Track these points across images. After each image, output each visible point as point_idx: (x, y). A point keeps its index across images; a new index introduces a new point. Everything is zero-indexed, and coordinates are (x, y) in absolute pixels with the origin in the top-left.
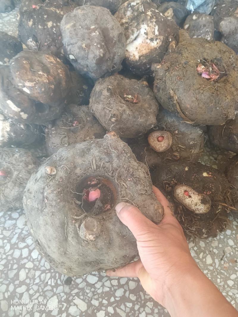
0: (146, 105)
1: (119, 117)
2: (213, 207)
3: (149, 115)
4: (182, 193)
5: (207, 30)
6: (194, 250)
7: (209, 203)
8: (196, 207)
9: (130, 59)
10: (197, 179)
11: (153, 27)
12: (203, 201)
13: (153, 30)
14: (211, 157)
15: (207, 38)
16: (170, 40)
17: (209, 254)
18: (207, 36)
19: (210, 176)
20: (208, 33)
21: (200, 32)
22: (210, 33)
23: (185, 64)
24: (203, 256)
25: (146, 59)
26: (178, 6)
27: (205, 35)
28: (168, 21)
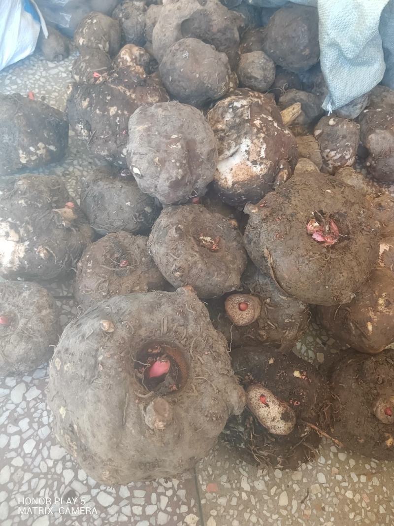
0: (229, 258)
1: (186, 271)
2: (298, 427)
3: (230, 273)
4: (257, 398)
5: (347, 144)
6: (264, 480)
7: (292, 421)
8: (273, 423)
9: (219, 183)
10: (284, 379)
11: (260, 145)
12: (285, 417)
13: (259, 149)
14: (318, 340)
15: (346, 155)
16: (281, 167)
17: (285, 490)
18: (345, 152)
19: (304, 377)
20: (347, 148)
21: (336, 145)
22: (351, 148)
23: (292, 215)
24: (276, 492)
25: (242, 188)
26: (310, 99)
27: (344, 150)
28: (284, 135)
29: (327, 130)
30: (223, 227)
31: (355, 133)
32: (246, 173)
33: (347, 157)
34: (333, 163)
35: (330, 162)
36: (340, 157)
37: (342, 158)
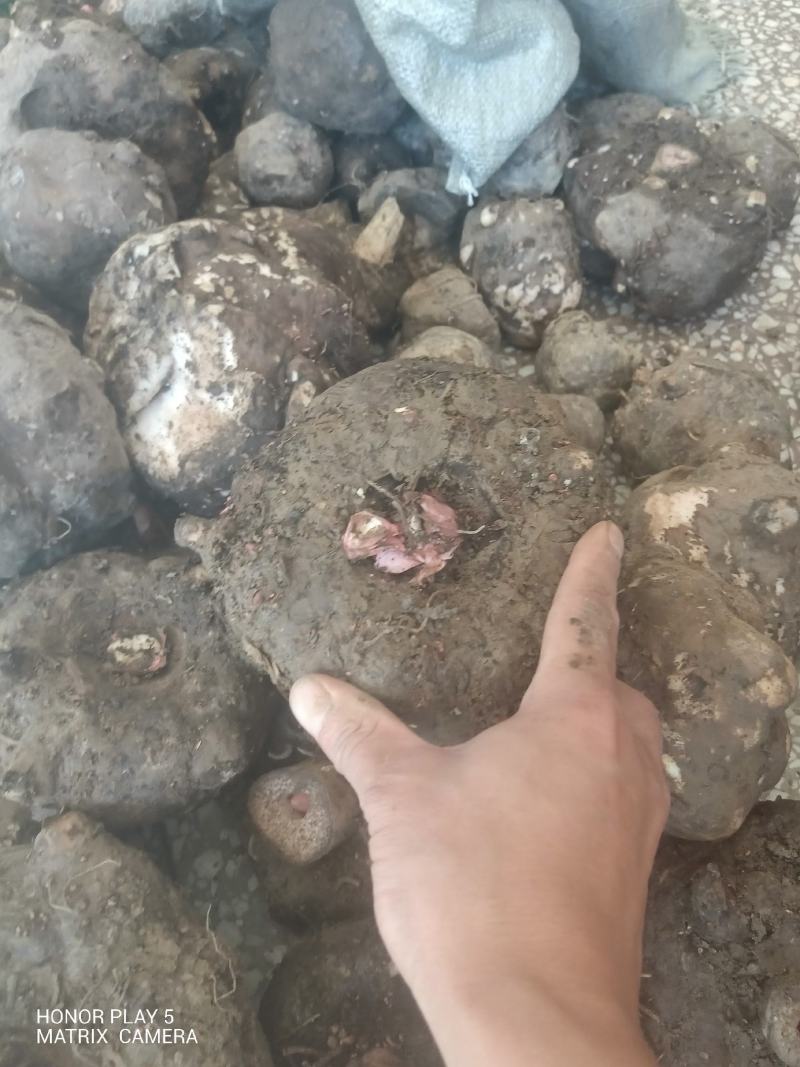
5: (541, 257)
9: (151, 472)
11: (214, 336)
13: (216, 350)
15: (551, 284)
16: (295, 377)
18: (546, 278)
20: (547, 268)
21: (516, 269)
22: (557, 265)
23: (294, 521)
25: (203, 469)
26: (424, 182)
27: (540, 275)
28: (294, 291)
29: (483, 239)
30: (170, 595)
31: (556, 225)
32: (206, 424)
33: (556, 289)
34: (528, 314)
35: (520, 315)
36: (540, 295)
37: (544, 295)
